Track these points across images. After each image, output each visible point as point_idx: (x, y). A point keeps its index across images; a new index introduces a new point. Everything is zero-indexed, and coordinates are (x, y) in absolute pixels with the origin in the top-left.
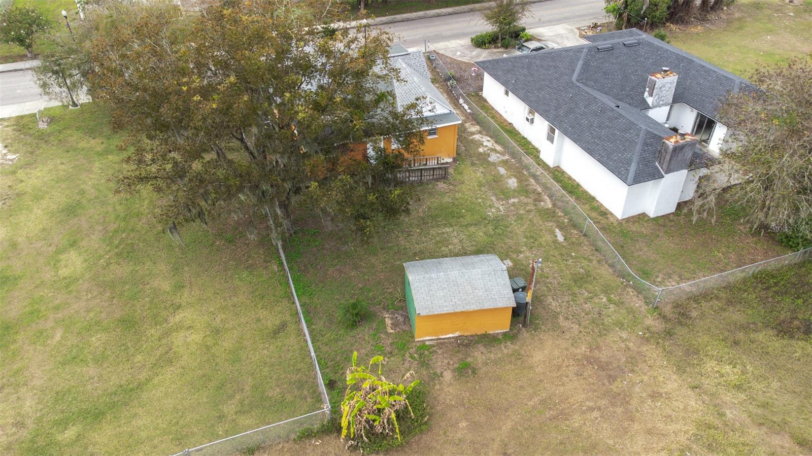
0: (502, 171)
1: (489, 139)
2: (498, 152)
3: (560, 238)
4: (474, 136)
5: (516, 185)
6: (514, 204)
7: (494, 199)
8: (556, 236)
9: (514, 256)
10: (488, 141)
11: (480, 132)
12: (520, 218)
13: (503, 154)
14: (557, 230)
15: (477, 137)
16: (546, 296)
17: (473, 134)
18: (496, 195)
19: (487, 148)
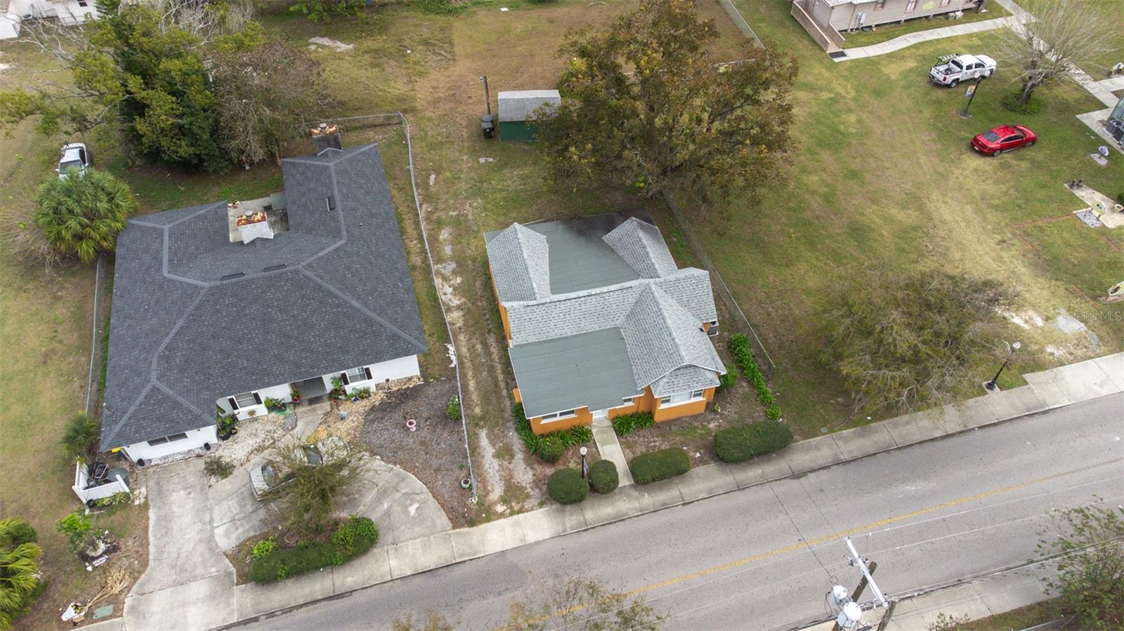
0: (448, 250)
1: (443, 297)
2: (441, 275)
3: (433, 177)
4: (459, 302)
5: (443, 231)
6: (455, 209)
7: (470, 217)
8: (435, 179)
9: (476, 165)
10: (445, 294)
11: (449, 309)
12: (456, 196)
13: (438, 273)
14: (431, 184)
15: (456, 302)
16: (468, 138)
17: (459, 308)
18: (466, 221)
19: (452, 282)
